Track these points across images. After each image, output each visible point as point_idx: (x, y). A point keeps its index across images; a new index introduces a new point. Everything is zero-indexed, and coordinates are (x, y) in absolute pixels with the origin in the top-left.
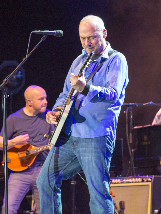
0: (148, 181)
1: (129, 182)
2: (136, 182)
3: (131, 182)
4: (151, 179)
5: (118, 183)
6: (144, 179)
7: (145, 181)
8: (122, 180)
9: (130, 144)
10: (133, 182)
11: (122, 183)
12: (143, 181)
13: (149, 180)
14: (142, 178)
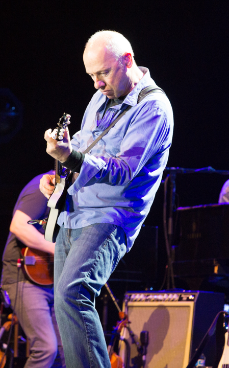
0: (188, 300)
1: (158, 300)
2: (169, 300)
3: (161, 300)
4: (194, 296)
5: (140, 300)
6: (183, 296)
7: (185, 298)
8: (147, 296)
9: (168, 235)
10: (164, 300)
11: (147, 300)
12: (180, 299)
13: (191, 297)
14: (180, 294)
